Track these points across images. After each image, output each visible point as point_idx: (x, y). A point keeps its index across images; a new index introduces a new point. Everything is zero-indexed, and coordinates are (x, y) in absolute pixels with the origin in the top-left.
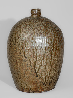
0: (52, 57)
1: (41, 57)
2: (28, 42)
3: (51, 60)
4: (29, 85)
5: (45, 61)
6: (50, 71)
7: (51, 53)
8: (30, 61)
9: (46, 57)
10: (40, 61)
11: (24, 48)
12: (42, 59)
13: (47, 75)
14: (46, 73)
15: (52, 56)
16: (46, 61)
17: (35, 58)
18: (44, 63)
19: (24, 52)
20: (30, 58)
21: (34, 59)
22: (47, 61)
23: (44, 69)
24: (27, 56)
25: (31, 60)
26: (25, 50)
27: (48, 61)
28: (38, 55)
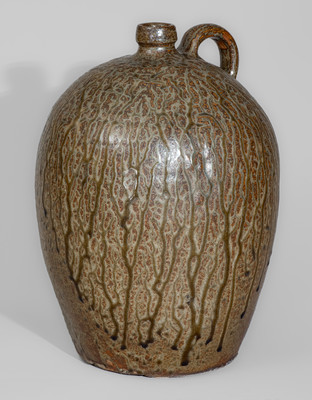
0: (127, 232)
1: (82, 221)
3: (125, 242)
5: (99, 240)
6: (125, 287)
7: (122, 213)
8: (53, 229)
9: (102, 226)
10: (82, 239)
12: (86, 229)
13: (114, 301)
14: (111, 296)
15: (128, 226)
16: (104, 242)
17: (66, 220)
18: (96, 248)
20: (53, 217)
21: (62, 222)
22: (108, 244)
23: (99, 273)
25: (57, 225)
27: (110, 242)
28: (73, 209)
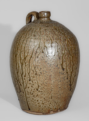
2: (65, 51)
4: (59, 104)
8: (67, 73)
11: (61, 57)
17: (72, 67)
19: (61, 63)
20: (67, 69)
21: (71, 69)
24: (64, 67)
25: (69, 70)
26: (63, 60)
28: (74, 63)
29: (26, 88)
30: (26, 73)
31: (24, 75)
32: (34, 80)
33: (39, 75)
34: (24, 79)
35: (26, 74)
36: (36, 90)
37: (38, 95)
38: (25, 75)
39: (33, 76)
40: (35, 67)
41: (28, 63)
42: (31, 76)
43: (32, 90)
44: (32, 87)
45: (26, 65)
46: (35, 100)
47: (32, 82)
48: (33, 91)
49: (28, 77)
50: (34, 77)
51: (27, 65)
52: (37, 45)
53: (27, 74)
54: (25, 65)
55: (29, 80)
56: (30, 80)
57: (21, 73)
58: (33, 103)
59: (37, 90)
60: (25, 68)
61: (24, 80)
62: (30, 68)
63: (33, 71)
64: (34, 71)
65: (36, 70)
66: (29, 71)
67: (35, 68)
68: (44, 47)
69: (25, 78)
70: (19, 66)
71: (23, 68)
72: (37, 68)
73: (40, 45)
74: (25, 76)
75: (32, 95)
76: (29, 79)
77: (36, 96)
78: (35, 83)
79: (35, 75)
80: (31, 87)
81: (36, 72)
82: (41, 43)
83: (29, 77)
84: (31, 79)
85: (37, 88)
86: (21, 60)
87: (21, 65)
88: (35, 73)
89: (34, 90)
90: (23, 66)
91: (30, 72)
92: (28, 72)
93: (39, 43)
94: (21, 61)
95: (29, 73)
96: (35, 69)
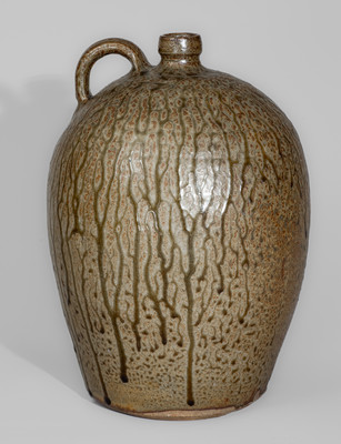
29: (197, 324)
30: (206, 267)
31: (198, 273)
32: (237, 286)
33: (256, 265)
34: (194, 291)
35: (209, 270)
36: (236, 322)
37: (238, 341)
38: (205, 273)
39: (233, 272)
40: (243, 235)
41: (220, 227)
42: (225, 274)
43: (221, 328)
44: (225, 313)
45: (209, 237)
46: (227, 362)
47: (230, 294)
48: (226, 327)
49: (215, 281)
50: (237, 277)
51: (212, 234)
52: (238, 156)
53: (212, 267)
54: (205, 236)
55: (215, 293)
56: (220, 291)
57: (182, 270)
58: (215, 376)
59: (241, 321)
60: (204, 248)
61: (195, 295)
62: (226, 244)
63: (237, 253)
64: (241, 252)
65: (247, 249)
66: (220, 255)
67: (243, 239)
68: (262, 158)
69: (203, 284)
70: (174, 246)
71: (195, 250)
72: (248, 240)
73: (250, 155)
74: (201, 279)
75: (220, 346)
76: (217, 286)
77: (233, 347)
78: (240, 295)
79: (240, 267)
80: (221, 316)
81: (246, 253)
82: (250, 148)
83: (218, 278)
84: (226, 285)
85: (242, 314)
86: (183, 219)
87: (186, 238)
88: (243, 259)
89: (230, 323)
90: (195, 240)
91: (223, 258)
92: (218, 261)
93: (243, 146)
94: (184, 224)
95: (222, 263)
96: (242, 243)
